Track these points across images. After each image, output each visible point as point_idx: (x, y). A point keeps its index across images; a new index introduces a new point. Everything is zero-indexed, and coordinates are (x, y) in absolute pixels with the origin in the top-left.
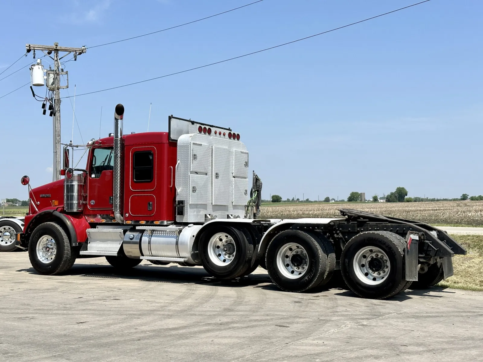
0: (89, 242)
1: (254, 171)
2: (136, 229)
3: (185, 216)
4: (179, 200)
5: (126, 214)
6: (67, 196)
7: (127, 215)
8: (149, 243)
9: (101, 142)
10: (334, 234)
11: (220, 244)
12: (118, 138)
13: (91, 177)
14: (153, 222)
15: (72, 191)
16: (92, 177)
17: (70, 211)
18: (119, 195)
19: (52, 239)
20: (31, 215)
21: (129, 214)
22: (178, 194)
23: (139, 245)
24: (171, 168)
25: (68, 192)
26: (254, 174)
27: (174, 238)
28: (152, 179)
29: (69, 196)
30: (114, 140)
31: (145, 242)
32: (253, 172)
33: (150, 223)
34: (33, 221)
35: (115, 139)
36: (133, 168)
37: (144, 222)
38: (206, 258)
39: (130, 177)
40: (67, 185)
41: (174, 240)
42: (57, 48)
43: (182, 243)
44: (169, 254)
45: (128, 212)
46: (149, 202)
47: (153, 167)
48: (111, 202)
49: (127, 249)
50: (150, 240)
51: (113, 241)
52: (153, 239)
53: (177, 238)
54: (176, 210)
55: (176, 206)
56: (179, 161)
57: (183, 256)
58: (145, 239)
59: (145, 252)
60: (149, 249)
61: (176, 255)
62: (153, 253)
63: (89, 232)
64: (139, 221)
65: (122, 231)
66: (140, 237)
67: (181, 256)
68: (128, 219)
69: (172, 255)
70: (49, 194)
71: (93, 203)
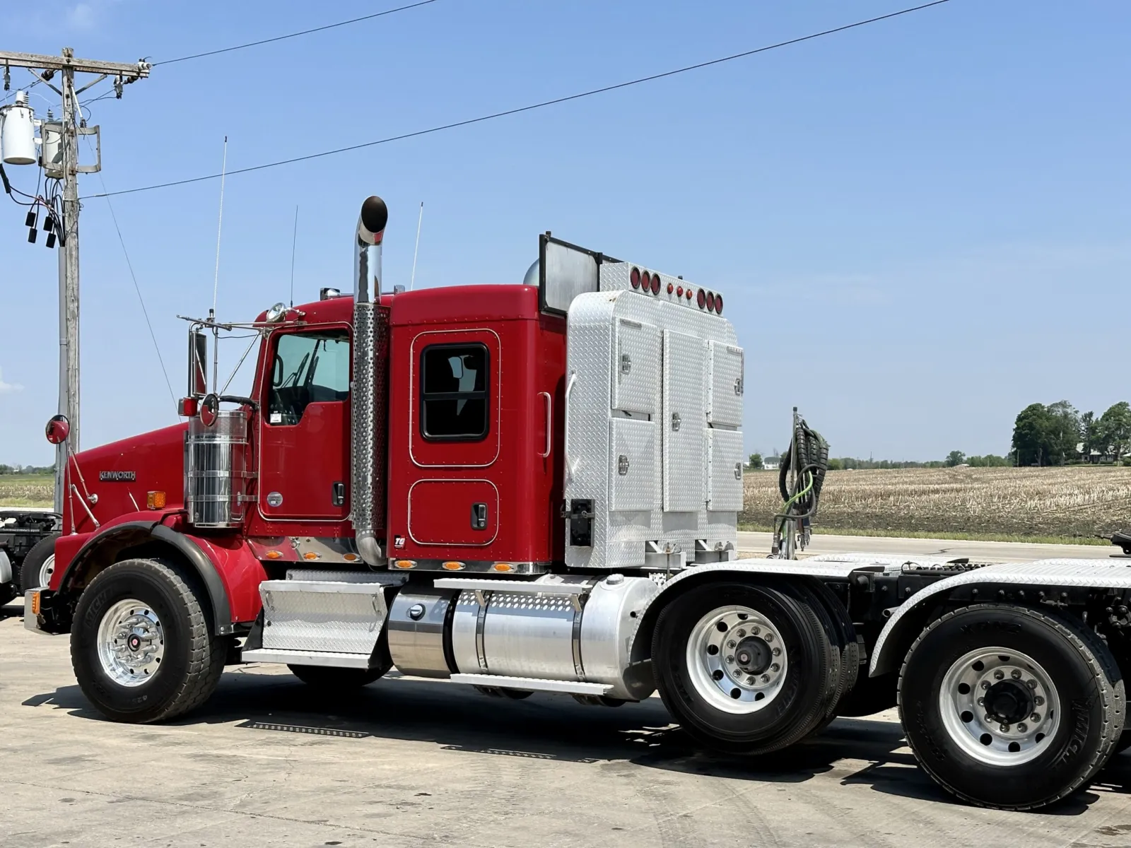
0: (266, 622)
1: (795, 409)
2: (435, 586)
3: (594, 550)
4: (574, 498)
5: (398, 539)
6: (198, 482)
7: (401, 541)
8: (480, 629)
9: (304, 314)
10: (1109, 614)
11: (717, 638)
12: (367, 301)
13: (268, 420)
14: (490, 566)
15: (213, 465)
16: (272, 421)
17: (205, 525)
18: (370, 480)
19: (147, 612)
20: (75, 534)
21: (408, 540)
22: (571, 480)
23: (442, 635)
24: (546, 397)
25: (199, 465)
26: (796, 417)
27: (565, 620)
28: (488, 432)
29: (202, 478)
30: (355, 308)
31: (464, 629)
32: (792, 412)
33: (480, 567)
34: (85, 556)
35: (359, 307)
36: (420, 397)
37: (458, 566)
38: (680, 687)
39: (411, 423)
40: (197, 447)
41: (566, 625)
42: (70, 63)
43: (593, 636)
44: (547, 668)
45: (403, 533)
46: (476, 503)
47: (488, 394)
48: (338, 501)
49: (400, 649)
50: (481, 622)
51: (346, 619)
52: (492, 619)
53: (577, 619)
54: (566, 530)
55: (566, 516)
56: (574, 376)
57: (595, 675)
58: (462, 618)
59: (464, 659)
60: (479, 651)
61: (571, 673)
62: (493, 662)
63: (267, 592)
64: (440, 563)
65: (383, 589)
66: (444, 611)
67: (588, 675)
68: (402, 554)
69: (555, 671)
70: (129, 472)
71: (275, 502)
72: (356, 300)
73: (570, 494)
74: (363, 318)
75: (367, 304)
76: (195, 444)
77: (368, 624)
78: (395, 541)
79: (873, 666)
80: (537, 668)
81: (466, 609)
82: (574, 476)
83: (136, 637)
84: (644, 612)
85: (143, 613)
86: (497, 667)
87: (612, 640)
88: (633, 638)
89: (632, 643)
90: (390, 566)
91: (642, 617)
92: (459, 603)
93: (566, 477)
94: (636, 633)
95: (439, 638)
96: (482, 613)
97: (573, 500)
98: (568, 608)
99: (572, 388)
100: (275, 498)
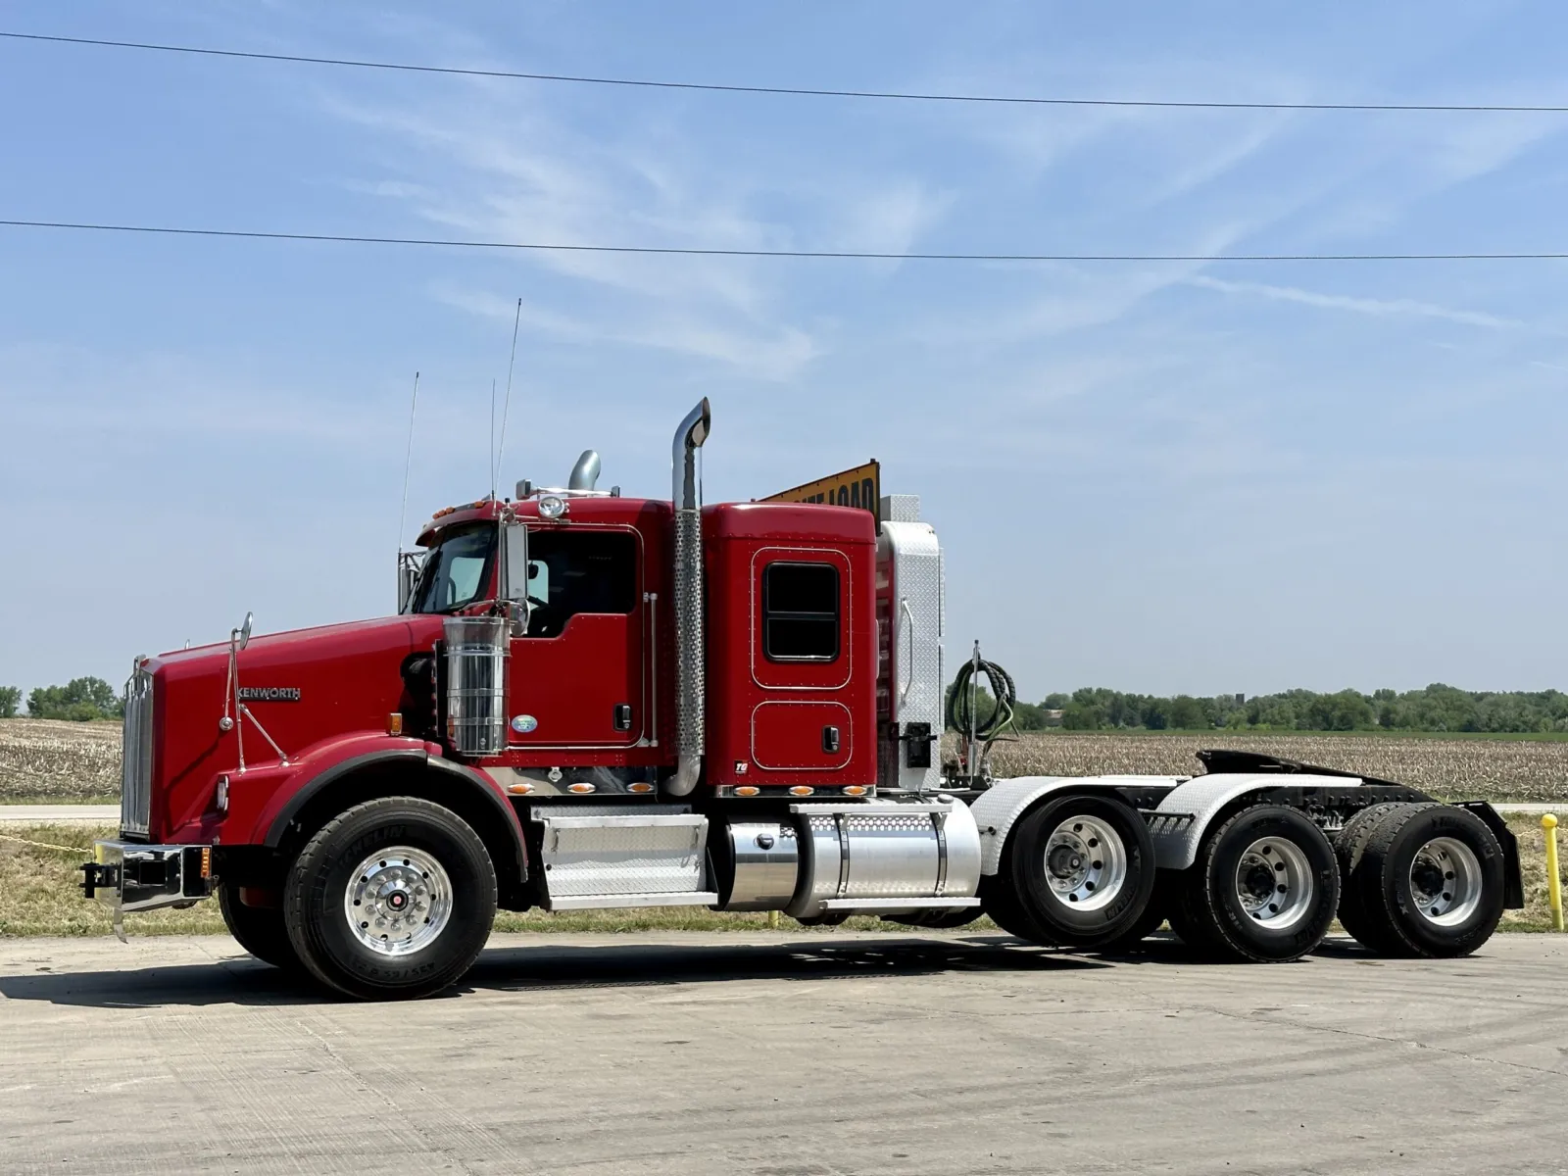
0: (546, 864)
1: (977, 642)
3: (928, 771)
5: (739, 765)
6: (468, 703)
7: (743, 767)
8: (845, 855)
12: (694, 508)
14: (840, 789)
21: (752, 767)
22: (901, 704)
23: (797, 864)
26: (976, 649)
27: (928, 839)
28: (839, 653)
29: (474, 698)
31: (828, 855)
32: (974, 645)
33: (830, 791)
35: (685, 514)
36: (763, 615)
37: (807, 791)
41: (929, 843)
43: (957, 853)
44: (907, 888)
45: (747, 758)
46: (828, 726)
47: (838, 616)
48: (621, 725)
49: (747, 883)
50: (845, 847)
51: (653, 856)
52: (855, 843)
53: (941, 837)
54: (900, 753)
55: (901, 738)
56: (905, 602)
57: (953, 890)
58: (824, 844)
59: (821, 886)
60: (843, 875)
61: (930, 890)
62: (853, 886)
63: (557, 830)
64: (786, 788)
65: (707, 821)
66: (794, 838)
67: (945, 890)
68: (744, 780)
69: (914, 890)
70: (289, 690)
71: (525, 727)
72: (680, 506)
73: (903, 718)
74: (689, 527)
75: (692, 511)
77: (680, 860)
78: (736, 767)
79: (1191, 859)
80: (896, 889)
81: (825, 834)
82: (908, 700)
83: (399, 893)
84: (1010, 826)
85: (401, 864)
86: (854, 891)
87: (975, 855)
88: (1000, 851)
89: (999, 855)
90: (720, 794)
91: (1007, 831)
92: (813, 828)
93: (899, 701)
94: (1001, 846)
95: (794, 868)
96: (844, 837)
97: (909, 724)
98: (927, 828)
99: (902, 616)
100: (525, 722)
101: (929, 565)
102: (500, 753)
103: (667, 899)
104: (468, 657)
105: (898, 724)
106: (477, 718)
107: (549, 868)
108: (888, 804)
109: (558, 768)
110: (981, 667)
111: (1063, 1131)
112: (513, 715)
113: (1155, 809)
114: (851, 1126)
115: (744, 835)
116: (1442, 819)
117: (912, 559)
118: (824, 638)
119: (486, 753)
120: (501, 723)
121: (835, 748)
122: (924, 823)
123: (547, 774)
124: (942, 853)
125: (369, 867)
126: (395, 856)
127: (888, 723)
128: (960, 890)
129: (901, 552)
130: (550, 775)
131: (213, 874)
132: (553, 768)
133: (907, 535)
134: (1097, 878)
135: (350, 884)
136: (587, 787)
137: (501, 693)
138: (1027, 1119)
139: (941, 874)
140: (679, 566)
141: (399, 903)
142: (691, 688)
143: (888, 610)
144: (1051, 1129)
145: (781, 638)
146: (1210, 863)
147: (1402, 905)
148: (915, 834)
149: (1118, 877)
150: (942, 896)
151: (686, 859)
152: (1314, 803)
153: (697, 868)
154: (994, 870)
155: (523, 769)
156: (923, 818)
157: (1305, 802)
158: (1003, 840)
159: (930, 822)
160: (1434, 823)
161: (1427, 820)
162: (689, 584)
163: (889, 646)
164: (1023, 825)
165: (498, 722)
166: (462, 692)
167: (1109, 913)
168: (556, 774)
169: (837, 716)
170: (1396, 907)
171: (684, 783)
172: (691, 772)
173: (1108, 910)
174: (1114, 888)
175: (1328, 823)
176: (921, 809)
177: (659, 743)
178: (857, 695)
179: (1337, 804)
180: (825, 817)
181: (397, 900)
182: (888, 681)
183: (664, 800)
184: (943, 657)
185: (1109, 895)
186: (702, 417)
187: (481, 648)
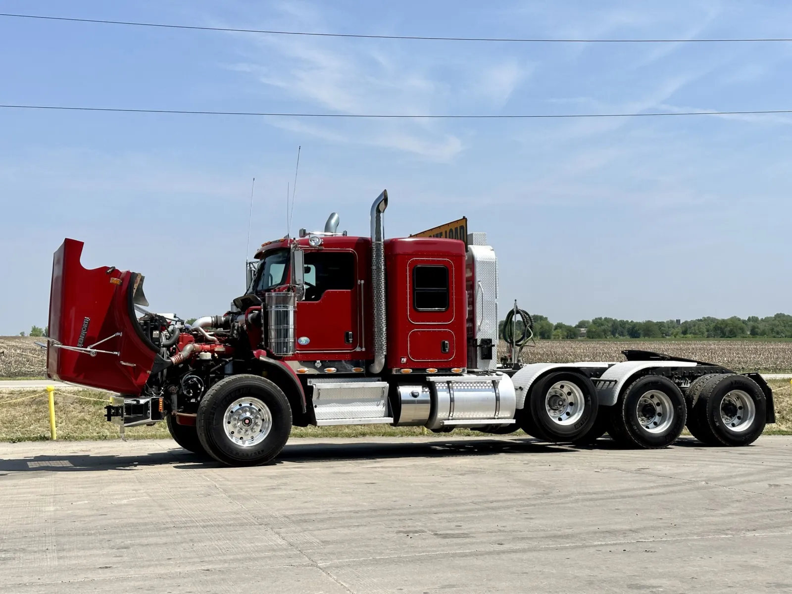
0: (314, 406)
1: (516, 300)
2: (427, 380)
5: (402, 359)
7: (404, 360)
8: (452, 400)
14: (450, 370)
21: (408, 360)
22: (479, 330)
23: (431, 404)
26: (515, 304)
27: (491, 392)
28: (448, 307)
29: (281, 330)
31: (443, 401)
32: (514, 302)
33: (445, 370)
36: (413, 290)
37: (435, 371)
39: (408, 302)
40: (277, 313)
41: (492, 395)
43: (505, 399)
44: (481, 415)
45: (406, 355)
46: (444, 341)
47: (448, 290)
48: (348, 341)
49: (407, 413)
50: (452, 396)
51: (364, 401)
52: (457, 395)
53: (497, 391)
54: (478, 353)
55: (478, 346)
56: (480, 283)
57: (503, 416)
58: (442, 395)
59: (441, 415)
60: (451, 410)
61: (492, 416)
62: (456, 414)
63: (319, 389)
64: (425, 370)
65: (388, 385)
66: (428, 393)
67: (499, 416)
68: (405, 366)
69: (485, 416)
71: (304, 343)
72: (374, 240)
73: (479, 337)
74: (378, 250)
75: (380, 242)
76: (276, 311)
77: (376, 403)
79: (615, 401)
80: (476, 415)
81: (442, 390)
82: (481, 328)
83: (248, 418)
84: (529, 386)
85: (248, 405)
86: (457, 417)
87: (513, 400)
88: (525, 397)
89: (524, 400)
90: (394, 373)
91: (528, 388)
92: (437, 388)
93: (477, 328)
94: (525, 395)
95: (428, 406)
96: (452, 392)
97: (482, 339)
98: (491, 387)
99: (478, 289)
100: (304, 340)
101: (490, 265)
102: (292, 354)
103: (370, 420)
104: (278, 311)
105: (477, 339)
106: (282, 339)
107: (316, 407)
108: (473, 376)
109: (319, 361)
110: (518, 312)
111: (532, 517)
112: (299, 337)
113: (599, 378)
114: (440, 515)
115: (405, 391)
116: (735, 381)
117: (483, 263)
118: (442, 300)
119: (286, 355)
120: (293, 341)
121: (447, 351)
122: (489, 385)
123: (314, 364)
124: (498, 399)
125: (234, 406)
126: (246, 402)
127: (472, 339)
128: (506, 416)
129: (478, 260)
130: (316, 364)
131: (164, 410)
132: (317, 361)
133: (480, 252)
134: (571, 409)
135: (225, 414)
136: (333, 370)
137: (293, 327)
138: (517, 512)
139: (497, 409)
140: (374, 267)
141: (247, 422)
142: (380, 324)
143: (472, 286)
144: (527, 516)
145: (421, 300)
146: (624, 403)
147: (717, 422)
148: (485, 390)
149: (580, 410)
150: (498, 419)
151: (379, 402)
152: (676, 374)
153: (384, 406)
154: (522, 407)
155: (304, 361)
156: (489, 383)
157: (672, 374)
158: (526, 393)
159: (492, 385)
160: (732, 383)
161: (728, 382)
162: (379, 276)
163: (472, 303)
164: (535, 386)
165: (292, 340)
166: (275, 327)
167: (577, 426)
168: (318, 364)
169: (448, 336)
170: (714, 423)
171: (377, 368)
172: (380, 363)
173: (576, 425)
174: (579, 415)
175: (683, 384)
176: (488, 379)
177: (366, 349)
178: (457, 326)
179: (688, 375)
180: (443, 383)
181: (247, 421)
182: (472, 320)
183: (368, 375)
184: (498, 308)
185: (577, 417)
186: (384, 199)
187: (283, 307)
